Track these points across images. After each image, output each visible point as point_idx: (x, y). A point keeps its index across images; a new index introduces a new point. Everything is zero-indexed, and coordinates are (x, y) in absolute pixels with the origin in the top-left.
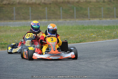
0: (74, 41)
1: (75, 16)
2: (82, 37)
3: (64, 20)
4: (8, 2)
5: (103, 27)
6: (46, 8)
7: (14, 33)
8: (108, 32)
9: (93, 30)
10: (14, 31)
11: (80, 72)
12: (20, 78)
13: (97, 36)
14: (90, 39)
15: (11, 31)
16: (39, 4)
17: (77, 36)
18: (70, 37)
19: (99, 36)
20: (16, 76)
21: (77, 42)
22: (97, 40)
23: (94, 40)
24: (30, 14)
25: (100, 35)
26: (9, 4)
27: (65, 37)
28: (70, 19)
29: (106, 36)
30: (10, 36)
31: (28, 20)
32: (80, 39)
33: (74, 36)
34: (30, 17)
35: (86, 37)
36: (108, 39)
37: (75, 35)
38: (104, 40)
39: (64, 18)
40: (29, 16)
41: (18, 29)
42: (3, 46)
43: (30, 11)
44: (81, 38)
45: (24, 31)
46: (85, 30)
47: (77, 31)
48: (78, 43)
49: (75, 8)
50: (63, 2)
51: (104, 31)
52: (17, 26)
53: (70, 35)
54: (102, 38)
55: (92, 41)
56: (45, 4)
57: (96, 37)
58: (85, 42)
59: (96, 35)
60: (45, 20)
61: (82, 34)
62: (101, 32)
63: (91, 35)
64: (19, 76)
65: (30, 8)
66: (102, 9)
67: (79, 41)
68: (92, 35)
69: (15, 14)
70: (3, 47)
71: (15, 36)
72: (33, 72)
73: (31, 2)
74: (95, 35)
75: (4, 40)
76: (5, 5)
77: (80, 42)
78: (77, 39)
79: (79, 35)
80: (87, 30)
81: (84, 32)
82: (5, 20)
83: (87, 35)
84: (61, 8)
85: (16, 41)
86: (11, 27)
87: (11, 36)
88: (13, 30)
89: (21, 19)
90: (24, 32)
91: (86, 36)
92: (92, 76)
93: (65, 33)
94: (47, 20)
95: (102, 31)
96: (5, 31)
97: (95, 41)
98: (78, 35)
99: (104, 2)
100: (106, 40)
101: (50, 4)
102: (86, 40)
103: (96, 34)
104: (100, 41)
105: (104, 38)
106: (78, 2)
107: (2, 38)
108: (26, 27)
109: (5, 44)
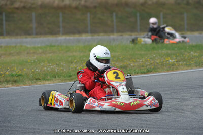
0: (137, 70)
1: (138, 28)
2: (151, 64)
3: (120, 34)
4: (22, 5)
5: (188, 47)
6: (89, 14)
7: (34, 56)
8: (197, 54)
9: (169, 52)
10: (34, 53)
11: (148, 123)
12: (46, 133)
13: (177, 62)
14: (165, 68)
15: (28, 53)
16: (76, 8)
17: (142, 61)
18: (130, 64)
19: (180, 62)
20: (38, 131)
21: (142, 73)
22: (177, 69)
23: (171, 68)
24: (61, 25)
25: (182, 59)
26: (24, 7)
27: (121, 64)
28: (129, 33)
29: (192, 62)
30: (27, 62)
31: (57, 35)
32: (147, 67)
33: (136, 61)
34: (61, 29)
35: (157, 64)
36: (197, 66)
37: (138, 60)
38: (189, 68)
39: (118, 31)
40: (59, 27)
41: (40, 51)
42: (16, 78)
43: (61, 19)
44: (149, 65)
45: (50, 53)
46: (155, 52)
47: (143, 53)
48: (144, 73)
49: (138, 14)
50: (117, 5)
51: (189, 53)
52: (39, 45)
53: (129, 60)
54: (186, 64)
55: (168, 71)
56: (86, 7)
57: (175, 63)
58: (156, 72)
59: (176, 60)
60: (87, 35)
61: (151, 58)
62: (184, 56)
63: (167, 59)
64: (43, 130)
65: (61, 14)
66: (185, 15)
67: (145, 71)
68: (168, 61)
69: (34, 25)
70: (15, 81)
71: (34, 61)
72: (67, 123)
73: (62, 4)
74: (173, 61)
75: (17, 69)
76: (17, 8)
77: (148, 71)
78: (143, 66)
79: (146, 61)
80: (160, 51)
81: (154, 56)
82: (17, 34)
83: (159, 60)
84: (114, 14)
85: (37, 70)
86: (29, 46)
87: (29, 61)
88: (32, 51)
89: (45, 34)
90: (50, 55)
91: (158, 62)
92: (170, 130)
93: (122, 57)
94: (90, 35)
95: (186, 53)
96: (18, 54)
97: (173, 70)
98: (144, 60)
99: (188, 3)
100: (192, 69)
101: (95, 7)
102: (158, 68)
103: (175, 58)
104: (182, 69)
105: (189, 66)
106: (143, 4)
107: (13, 65)
108: (55, 46)
109: (18, 76)
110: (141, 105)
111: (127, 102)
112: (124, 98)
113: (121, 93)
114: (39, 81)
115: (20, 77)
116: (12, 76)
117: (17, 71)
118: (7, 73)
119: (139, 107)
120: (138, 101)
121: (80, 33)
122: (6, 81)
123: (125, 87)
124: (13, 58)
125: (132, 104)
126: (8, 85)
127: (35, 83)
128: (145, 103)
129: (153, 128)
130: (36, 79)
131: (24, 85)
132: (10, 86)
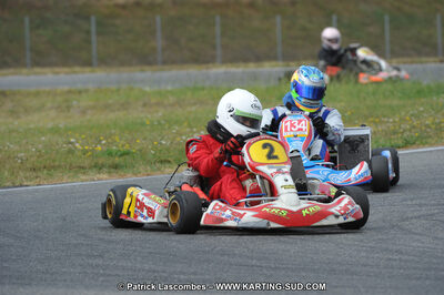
0: (382, 142)
1: (388, 48)
2: (414, 127)
6: (278, 19)
7: (157, 112)
10: (158, 104)
14: (443, 135)
15: (145, 105)
16: (251, 5)
17: (394, 122)
24: (218, 41)
26: (138, 4)
30: (143, 124)
31: (210, 65)
32: (405, 135)
33: (381, 122)
34: (219, 52)
35: (427, 126)
37: (386, 119)
40: (214, 47)
41: (172, 99)
42: (117, 160)
43: (218, 29)
44: (410, 131)
45: (195, 104)
46: (423, 100)
47: (395, 102)
48: (399, 147)
49: (387, 18)
52: (169, 88)
56: (273, 3)
58: (424, 144)
60: (273, 63)
61: (413, 115)
65: (218, 19)
67: (401, 143)
69: (159, 43)
70: (116, 167)
71: (159, 123)
75: (120, 139)
76: (123, 7)
77: (407, 144)
78: (395, 133)
79: (402, 119)
81: (421, 109)
83: (431, 119)
84: (334, 18)
85: (164, 142)
86: (147, 89)
87: (148, 123)
88: (153, 101)
89: (183, 62)
90: (194, 108)
91: (427, 122)
93: (349, 113)
94: (281, 63)
96: (124, 106)
98: (397, 120)
101: (293, 3)
102: (429, 137)
107: (113, 131)
108: (203, 89)
109: (121, 155)
110: (324, 215)
111: (295, 209)
112: (287, 200)
113: (280, 190)
114: (167, 165)
115: (127, 157)
116: (110, 154)
117: (120, 144)
118: (99, 148)
119: (320, 219)
120: (317, 207)
121: (258, 59)
122: (95, 166)
123: (289, 177)
124: (112, 116)
125: (304, 213)
126: (101, 176)
127: (159, 169)
128: (333, 210)
129: (415, 268)
130: (161, 162)
131: (136, 175)
132: (105, 176)
